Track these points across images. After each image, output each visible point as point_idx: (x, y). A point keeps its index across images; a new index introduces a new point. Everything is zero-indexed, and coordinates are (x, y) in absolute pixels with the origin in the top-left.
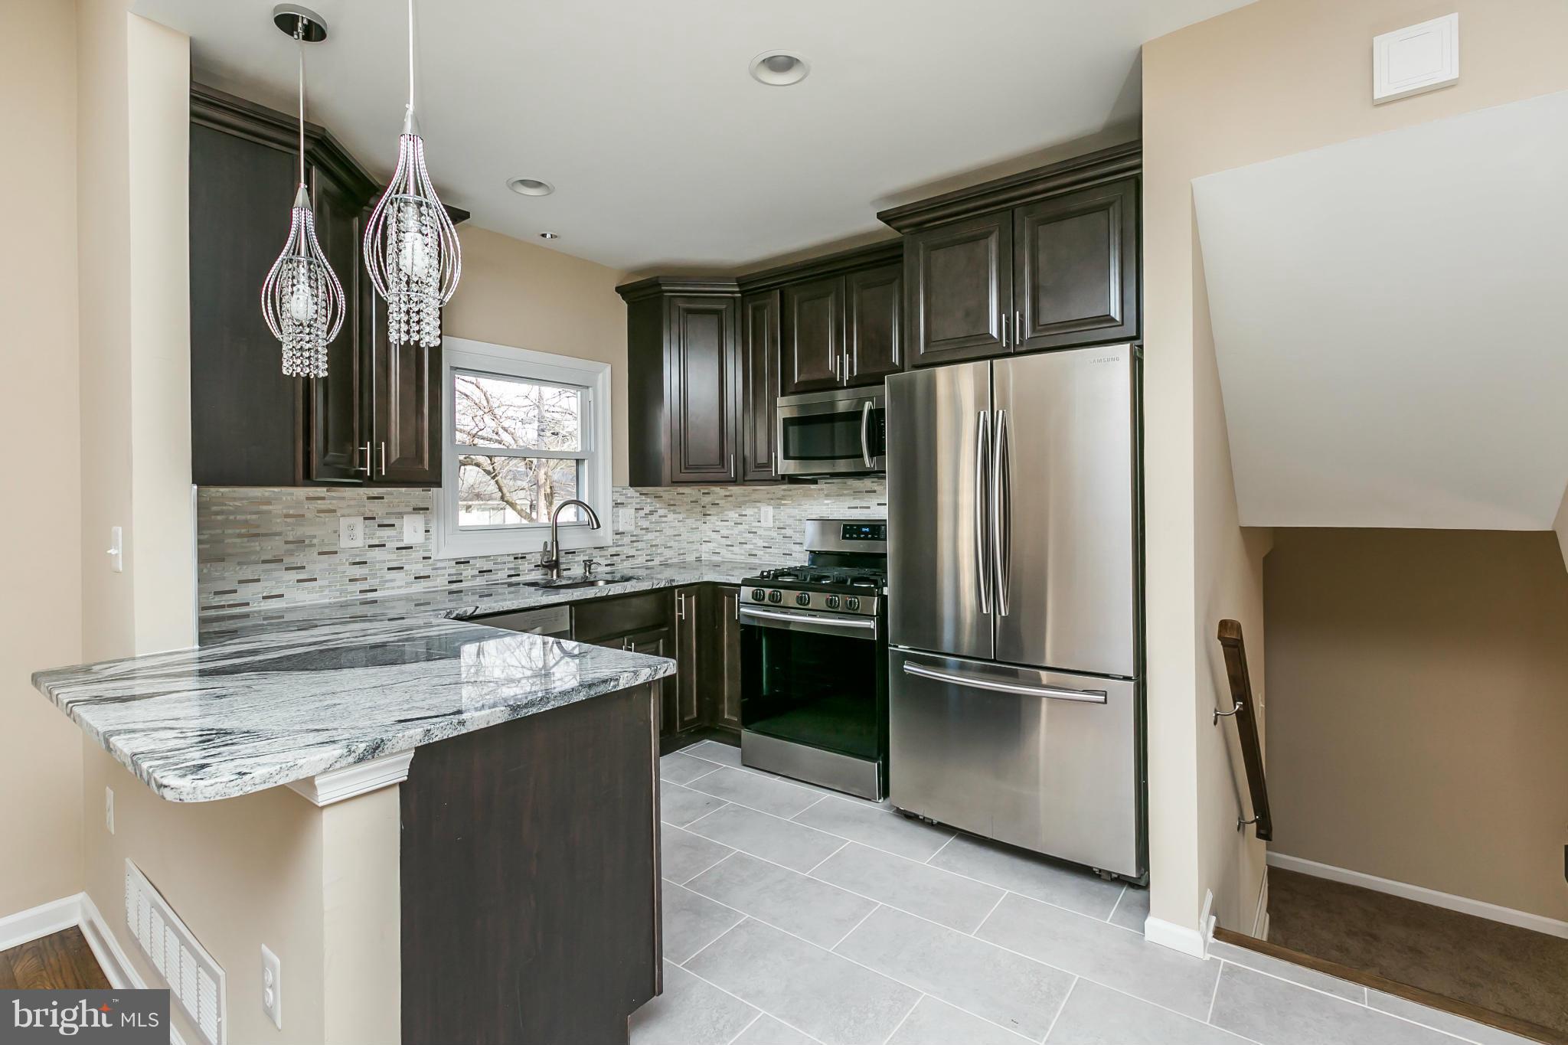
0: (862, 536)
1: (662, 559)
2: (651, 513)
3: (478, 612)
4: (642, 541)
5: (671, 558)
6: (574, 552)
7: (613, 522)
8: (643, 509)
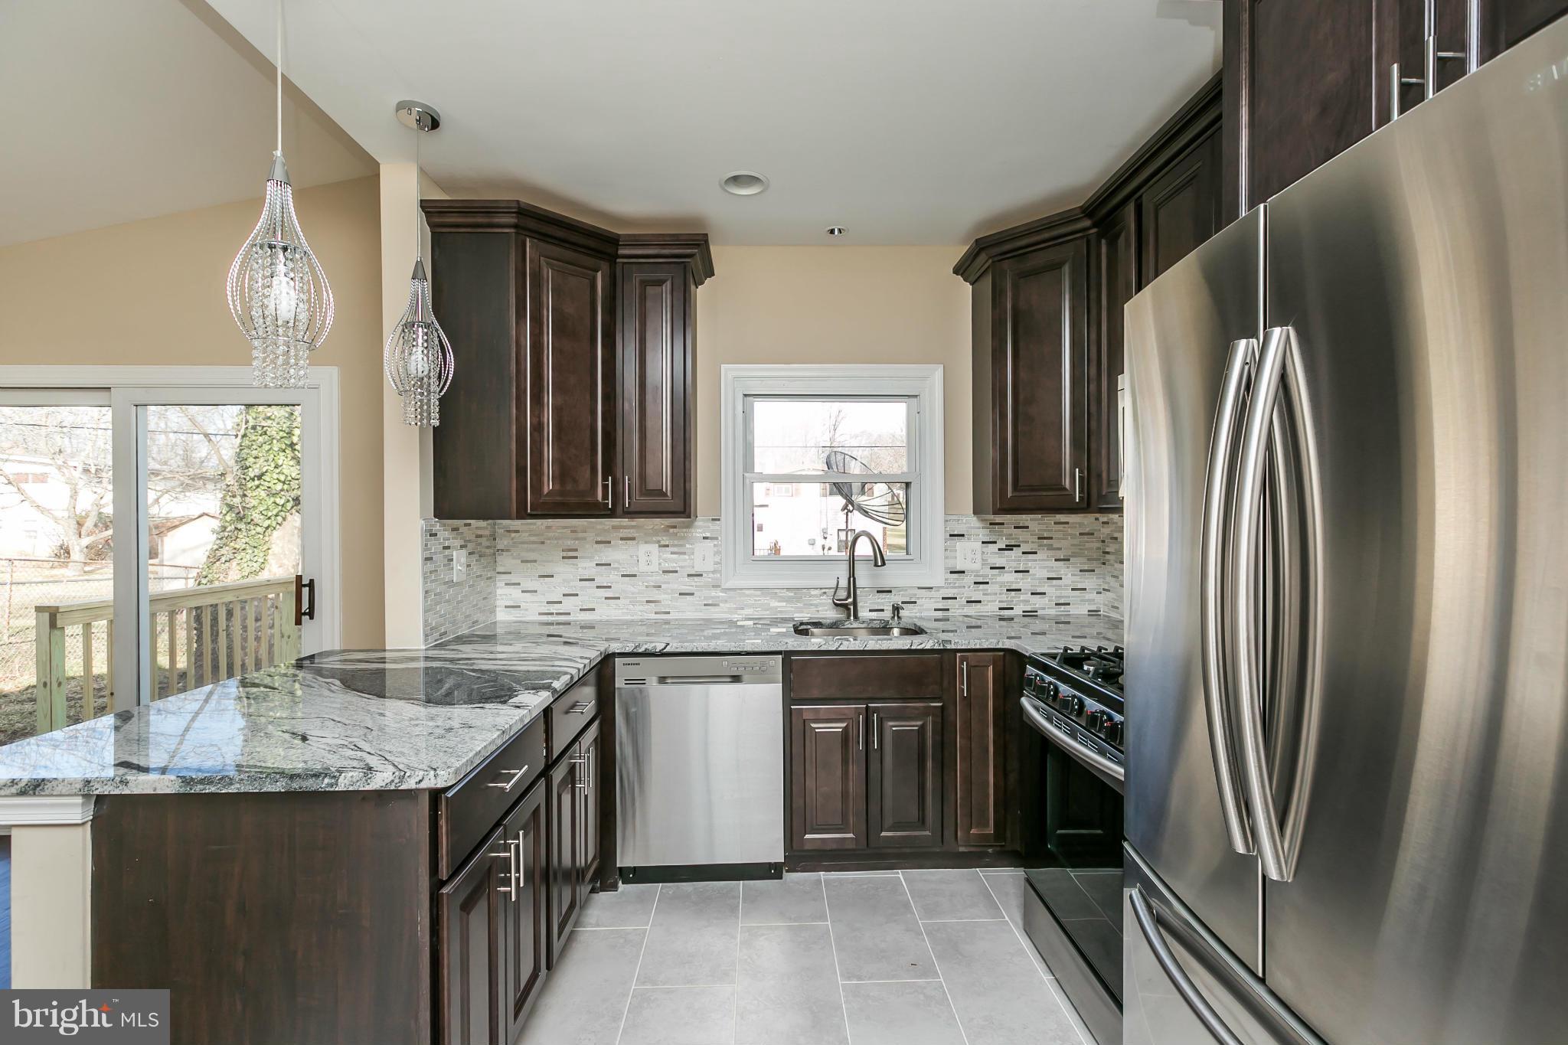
1: (1028, 608)
2: (1009, 548)
3: (668, 649)
4: (993, 583)
5: (1044, 609)
6: (890, 592)
7: (946, 558)
8: (995, 542)
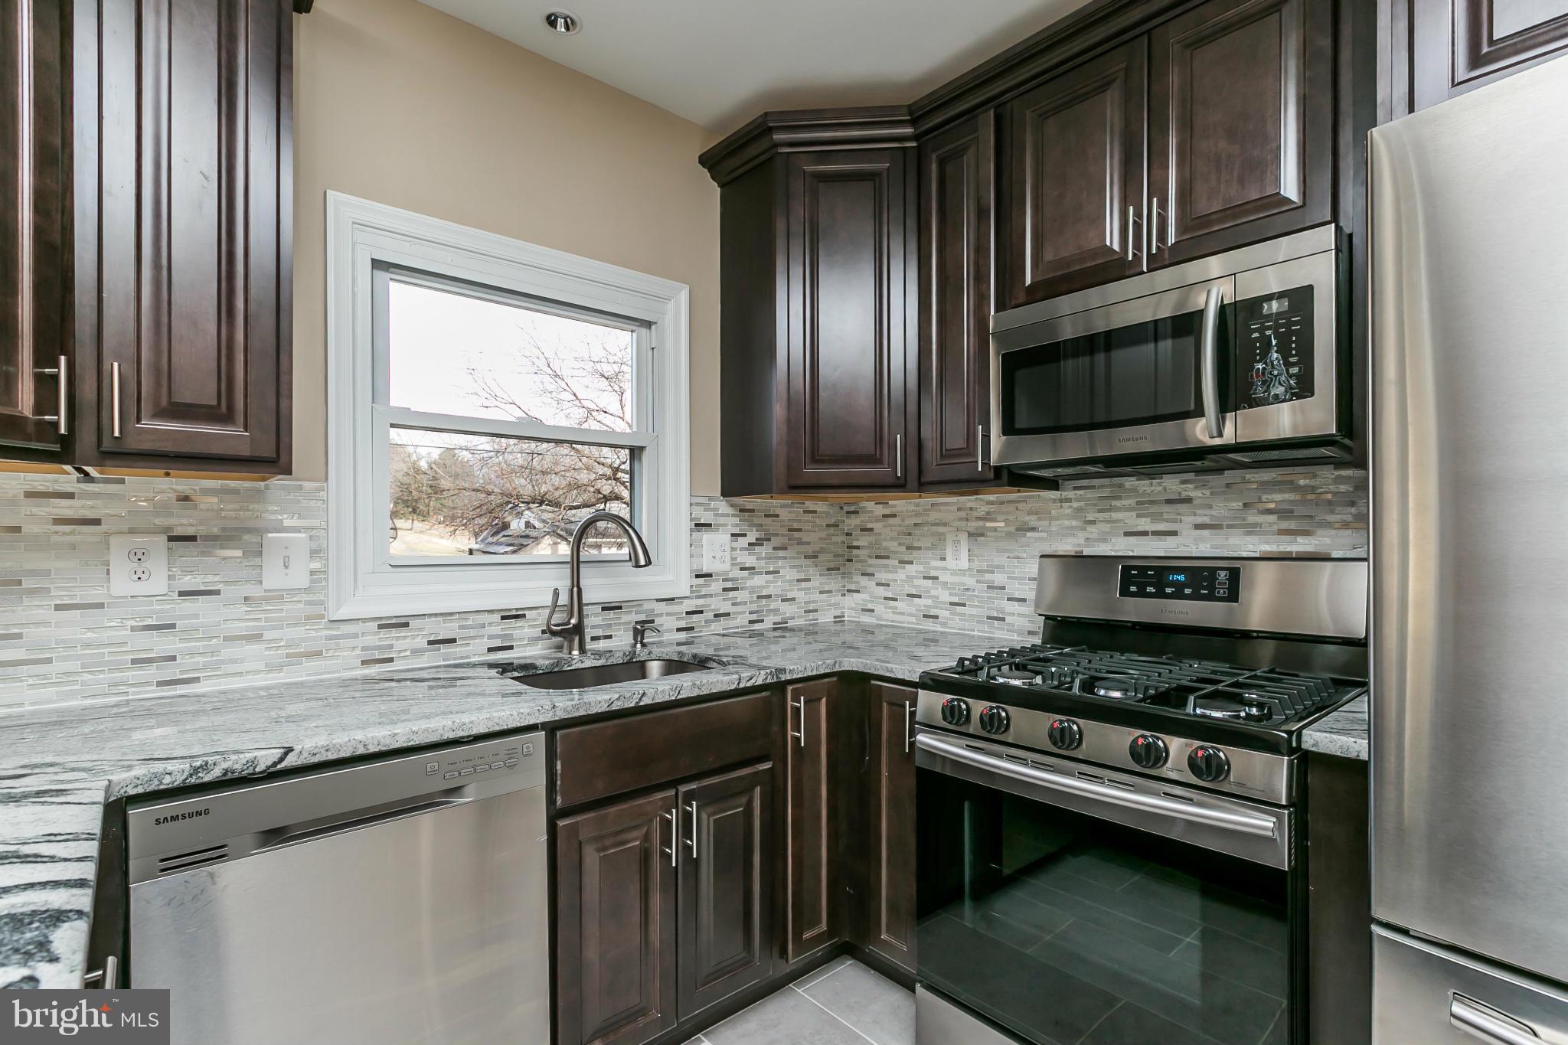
0: (1169, 590)
1: (778, 619)
2: (759, 542)
3: (291, 761)
4: (742, 589)
5: (793, 618)
6: (620, 608)
7: (692, 556)
8: (745, 535)
